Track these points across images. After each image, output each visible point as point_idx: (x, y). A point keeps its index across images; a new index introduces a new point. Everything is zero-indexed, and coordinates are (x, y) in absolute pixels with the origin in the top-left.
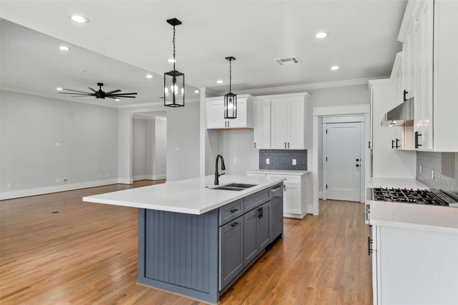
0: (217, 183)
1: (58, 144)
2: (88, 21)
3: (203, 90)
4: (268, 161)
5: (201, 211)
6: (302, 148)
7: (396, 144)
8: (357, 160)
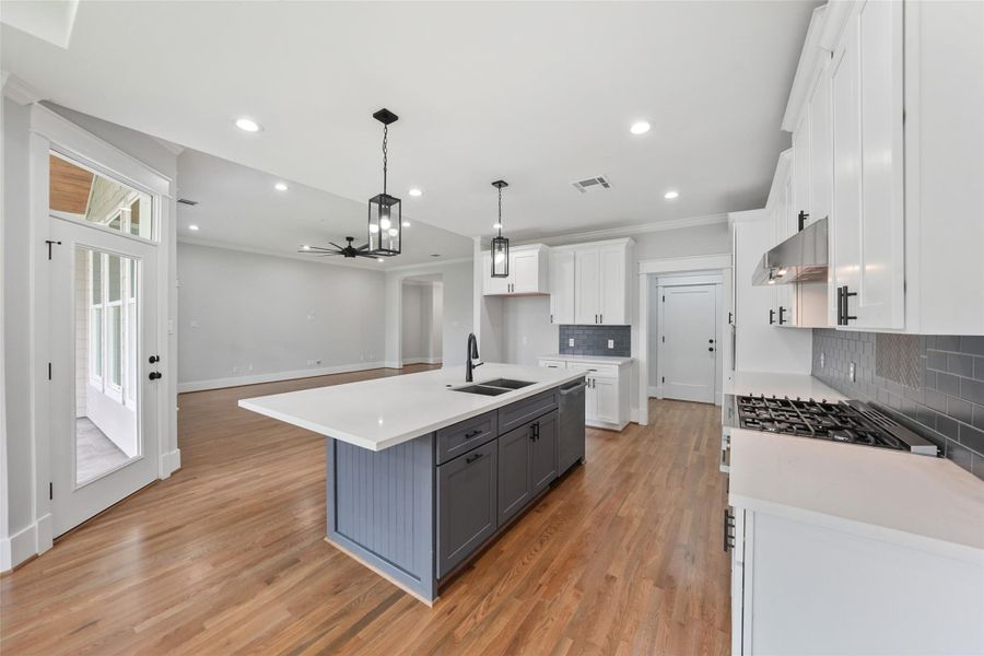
0: (470, 378)
1: (309, 317)
2: (262, 129)
3: (478, 241)
4: (572, 343)
5: (378, 444)
6: (621, 322)
7: (779, 316)
8: (711, 341)
